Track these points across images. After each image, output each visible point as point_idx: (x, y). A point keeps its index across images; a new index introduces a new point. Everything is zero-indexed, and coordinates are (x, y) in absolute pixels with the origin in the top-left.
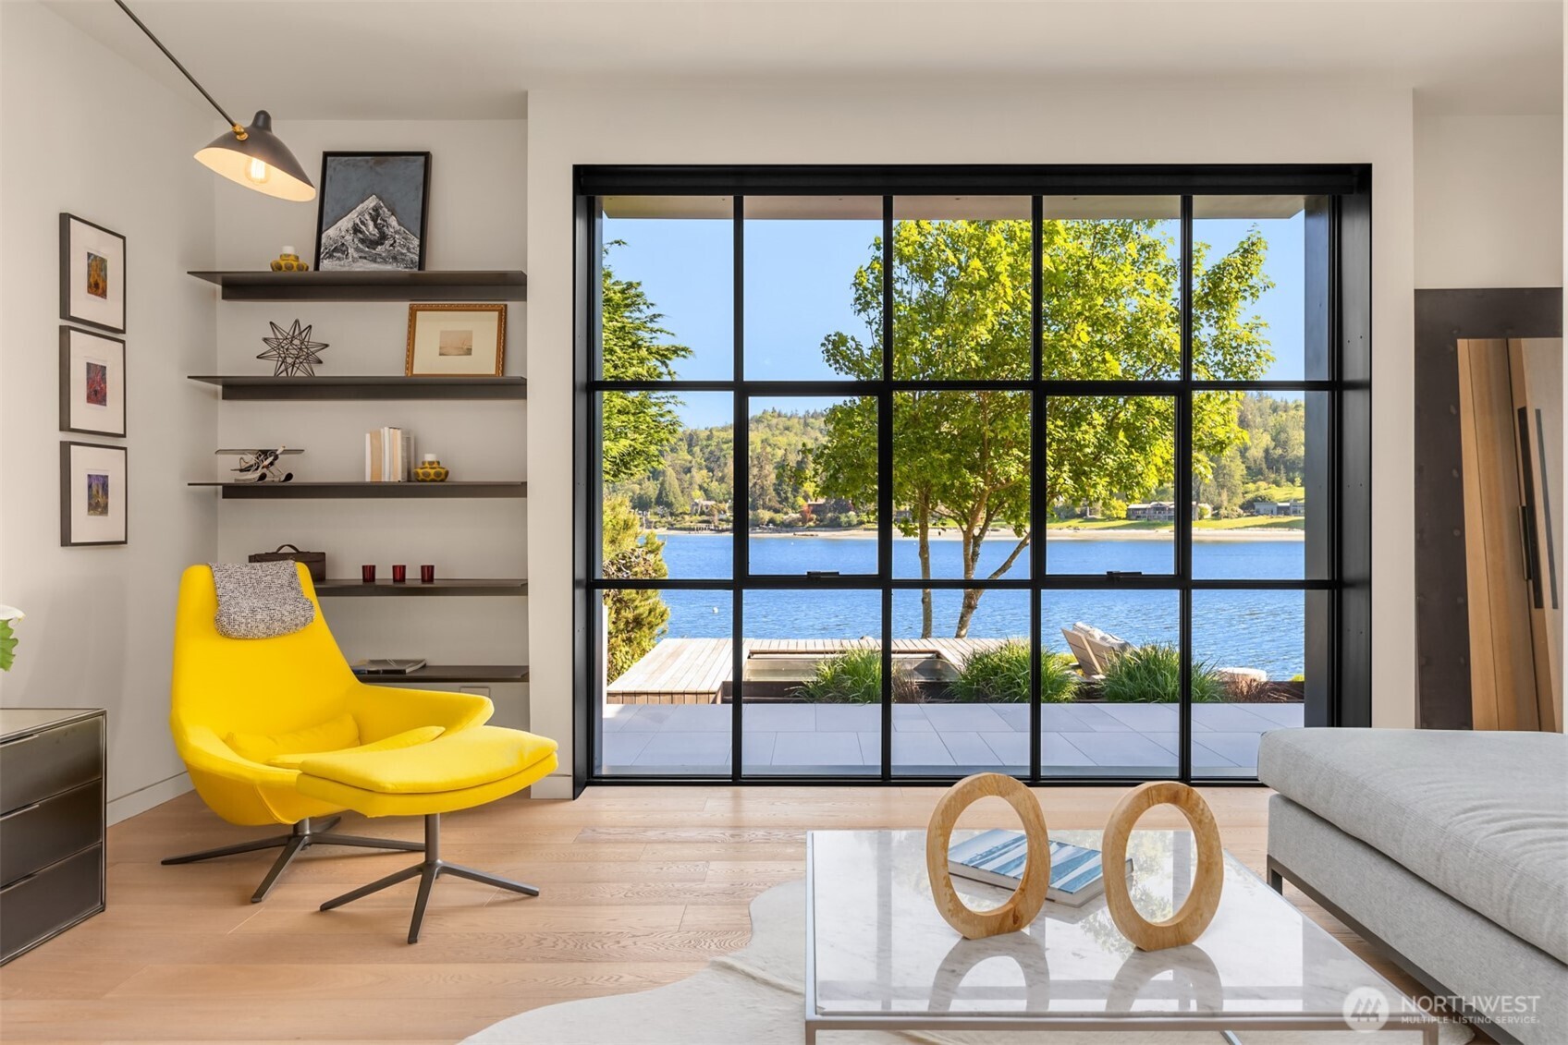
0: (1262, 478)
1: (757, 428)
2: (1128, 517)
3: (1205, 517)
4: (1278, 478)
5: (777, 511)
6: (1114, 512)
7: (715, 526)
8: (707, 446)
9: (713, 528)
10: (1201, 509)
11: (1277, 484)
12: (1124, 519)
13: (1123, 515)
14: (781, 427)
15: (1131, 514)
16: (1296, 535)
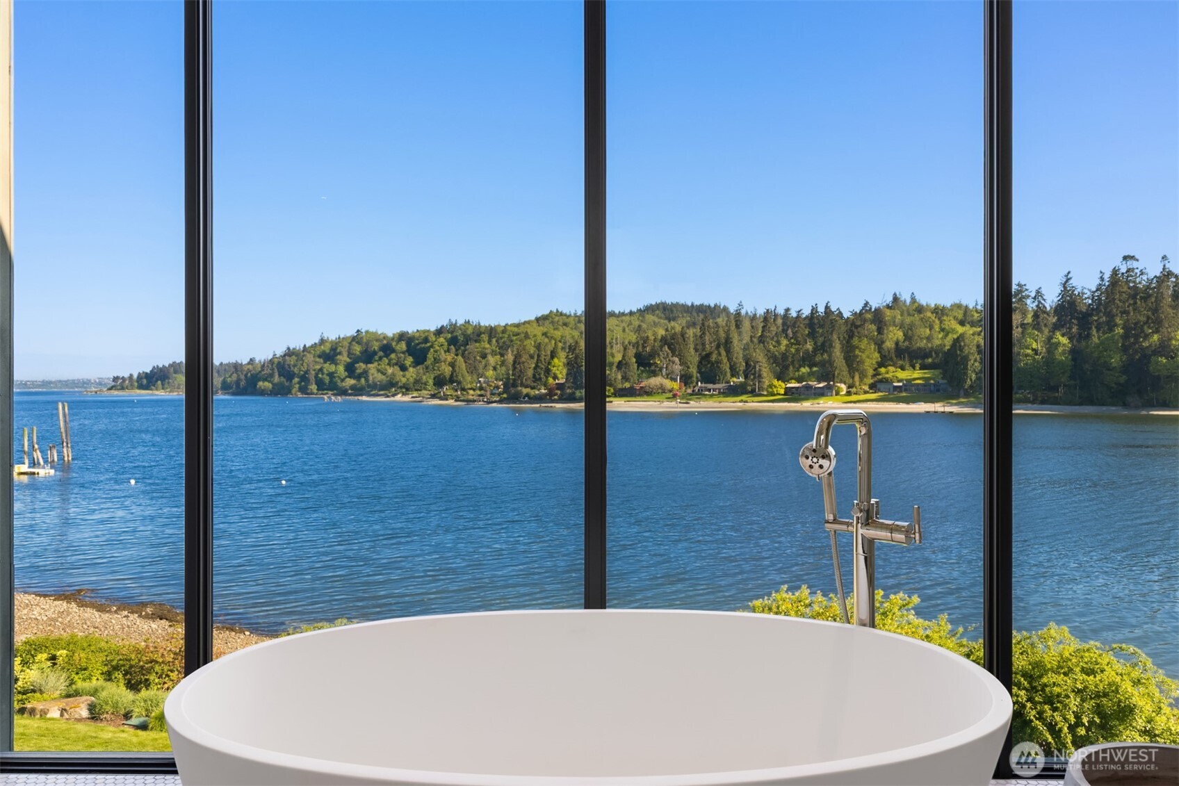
0: (892, 363)
1: (544, 324)
2: (785, 394)
3: (842, 393)
4: (904, 364)
5: (533, 388)
6: (775, 390)
7: (487, 399)
8: (501, 338)
9: (485, 400)
10: (839, 387)
11: (903, 368)
12: (782, 395)
13: (782, 391)
14: (561, 323)
15: (788, 391)
16: (902, 408)
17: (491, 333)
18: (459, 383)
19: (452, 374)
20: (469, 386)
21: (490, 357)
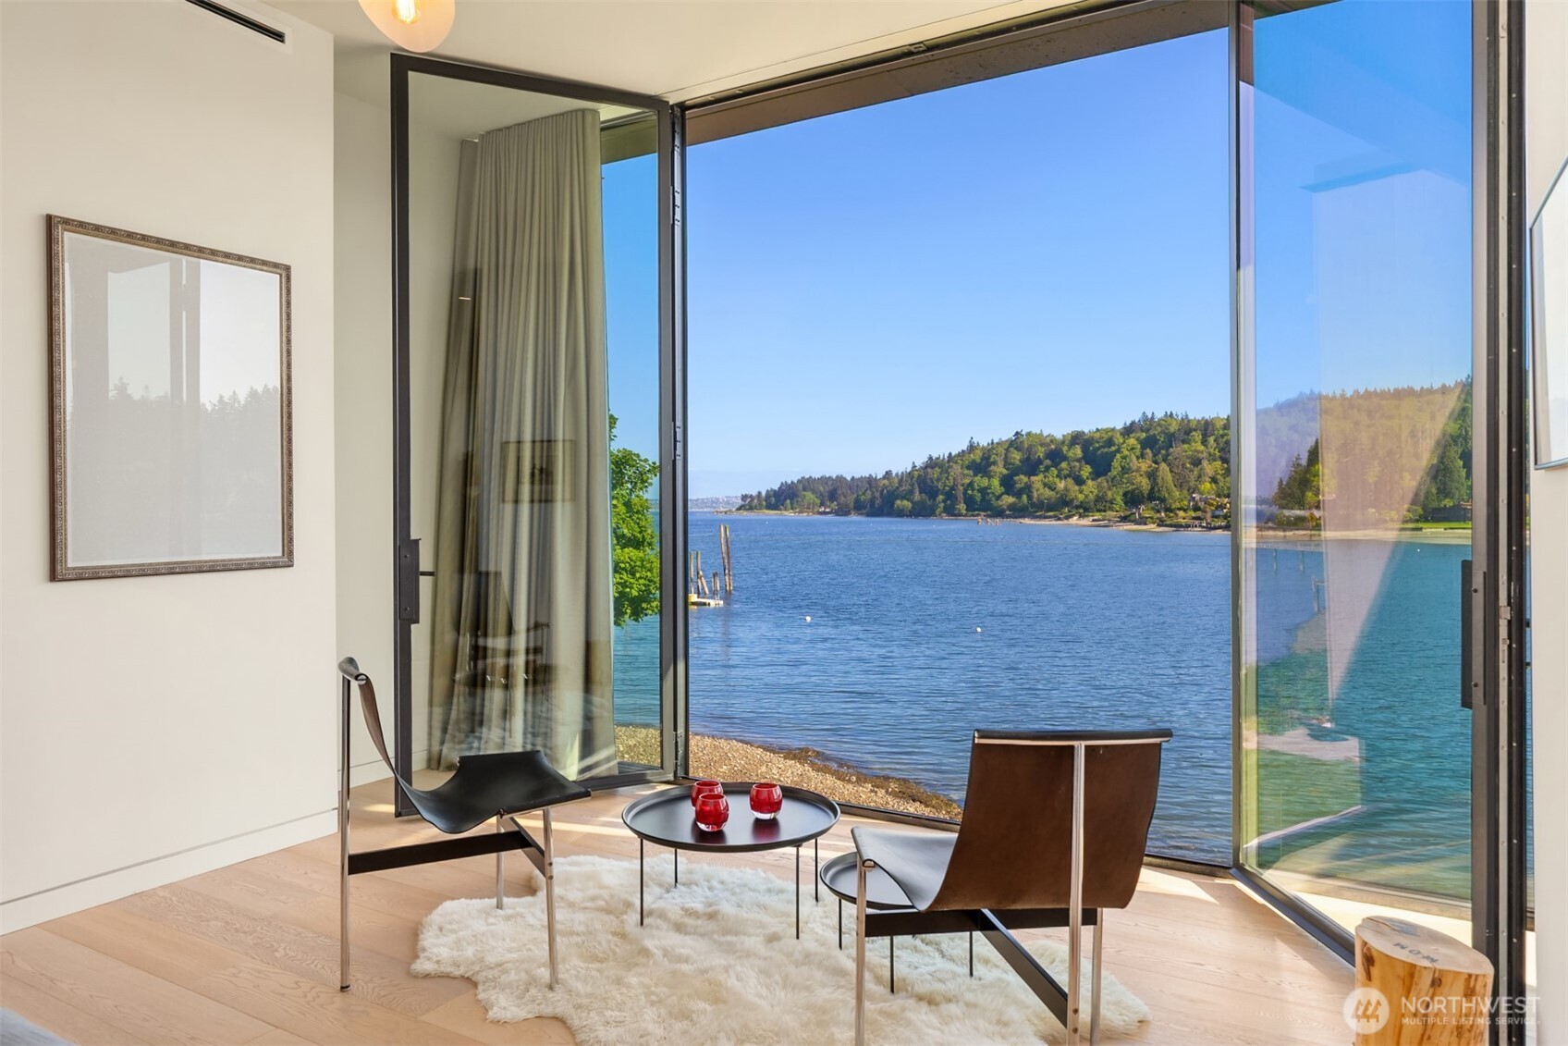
17: (1206, 430)
18: (1163, 500)
19: (1152, 489)
20: (1178, 505)
21: (1205, 463)
